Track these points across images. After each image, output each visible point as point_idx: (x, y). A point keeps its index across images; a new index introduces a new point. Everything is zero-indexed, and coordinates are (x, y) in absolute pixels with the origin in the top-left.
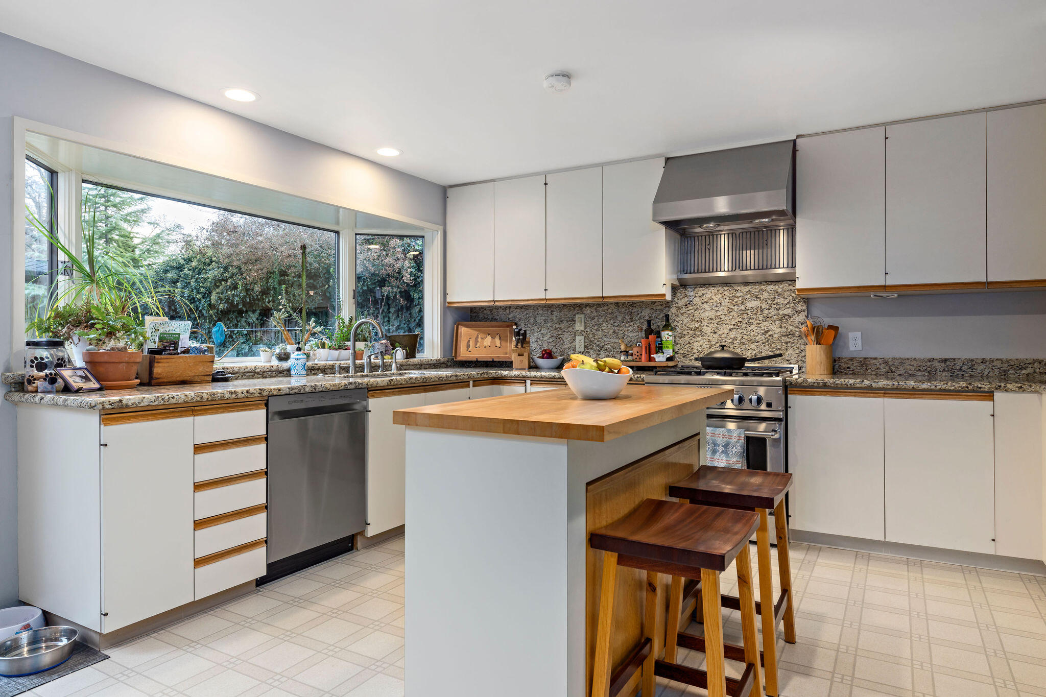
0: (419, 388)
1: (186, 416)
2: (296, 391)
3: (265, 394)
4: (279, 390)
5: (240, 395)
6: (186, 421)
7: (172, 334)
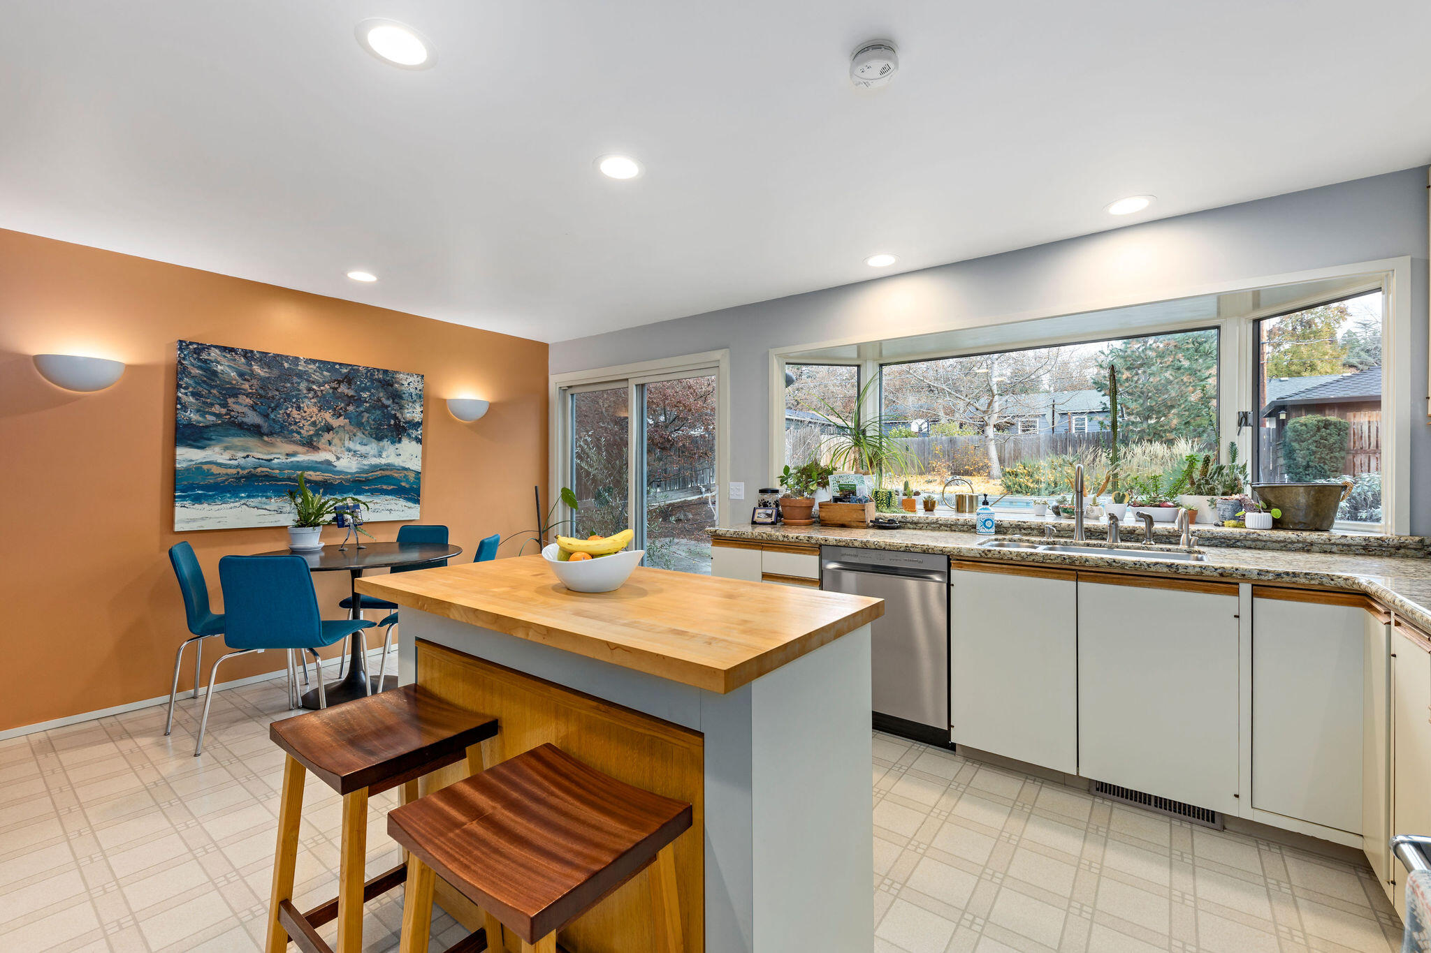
0: (1058, 571)
1: (756, 549)
2: (844, 544)
3: (813, 541)
4: (826, 541)
5: (791, 540)
6: (756, 553)
7: (851, 485)
